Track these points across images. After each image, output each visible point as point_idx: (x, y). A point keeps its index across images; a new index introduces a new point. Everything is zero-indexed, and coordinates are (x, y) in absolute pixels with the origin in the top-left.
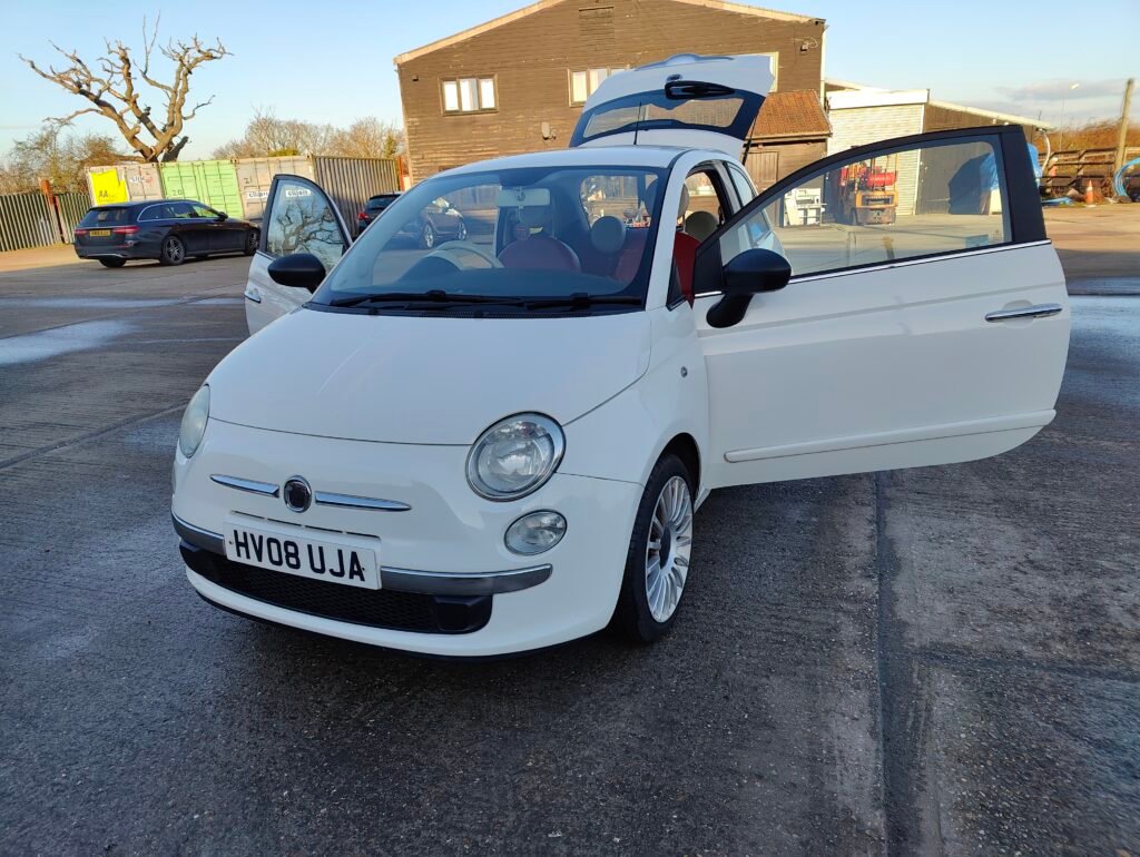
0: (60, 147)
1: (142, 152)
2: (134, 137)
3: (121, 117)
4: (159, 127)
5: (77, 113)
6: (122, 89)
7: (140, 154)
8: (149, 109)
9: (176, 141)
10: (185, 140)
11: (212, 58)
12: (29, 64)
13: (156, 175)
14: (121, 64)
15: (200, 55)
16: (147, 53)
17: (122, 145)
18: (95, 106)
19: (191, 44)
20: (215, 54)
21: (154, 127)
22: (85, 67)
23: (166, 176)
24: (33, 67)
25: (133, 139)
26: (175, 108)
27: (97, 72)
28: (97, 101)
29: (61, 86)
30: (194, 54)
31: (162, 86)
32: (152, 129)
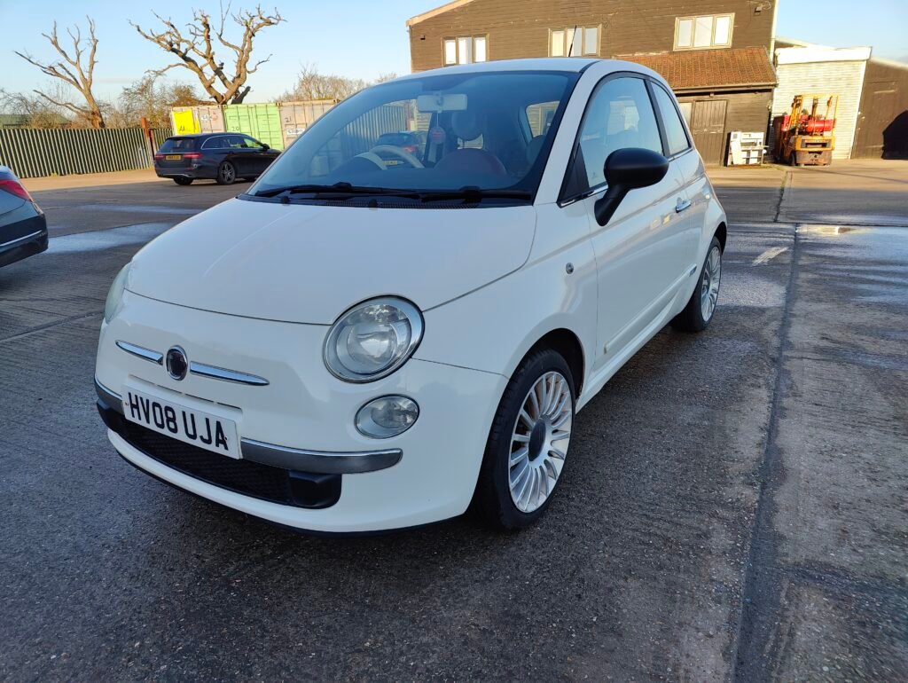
0: (155, 93)
1: (215, 97)
2: (210, 86)
3: (201, 70)
4: (230, 79)
5: (170, 66)
6: (203, 48)
7: (213, 100)
8: (222, 64)
9: (241, 90)
10: (248, 89)
11: (271, 23)
12: (136, 29)
13: (220, 115)
14: (203, 28)
15: (262, 22)
16: (223, 20)
17: (200, 92)
18: (183, 62)
19: (256, 13)
20: (273, 21)
21: (225, 79)
22: (176, 31)
23: (228, 115)
24: (139, 30)
25: (209, 88)
26: (242, 64)
27: (186, 35)
28: (184, 57)
29: (158, 45)
30: (257, 21)
31: (233, 46)
32: (224, 80)
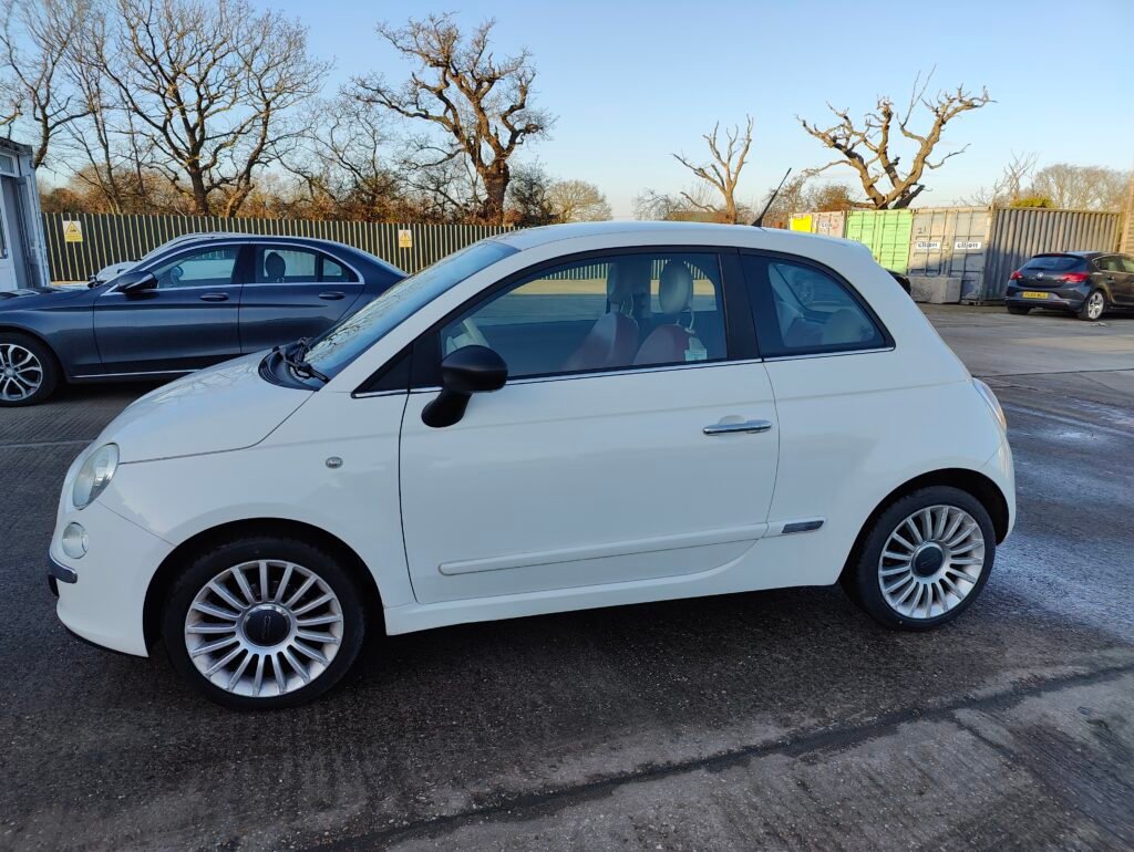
0: (802, 195)
1: (874, 199)
2: (871, 186)
3: (865, 168)
4: (902, 178)
5: (831, 164)
6: (877, 141)
7: (871, 202)
8: (898, 159)
9: (913, 189)
10: (921, 188)
11: (973, 106)
12: (802, 123)
13: (842, 223)
14: (883, 118)
15: (960, 105)
16: (912, 106)
18: (846, 158)
19: (955, 95)
20: (976, 102)
21: (896, 176)
22: (850, 123)
24: (805, 125)
25: (870, 188)
26: (922, 159)
27: (859, 127)
28: (849, 154)
29: (822, 141)
30: (957, 104)
31: (916, 137)
32: (894, 179)
